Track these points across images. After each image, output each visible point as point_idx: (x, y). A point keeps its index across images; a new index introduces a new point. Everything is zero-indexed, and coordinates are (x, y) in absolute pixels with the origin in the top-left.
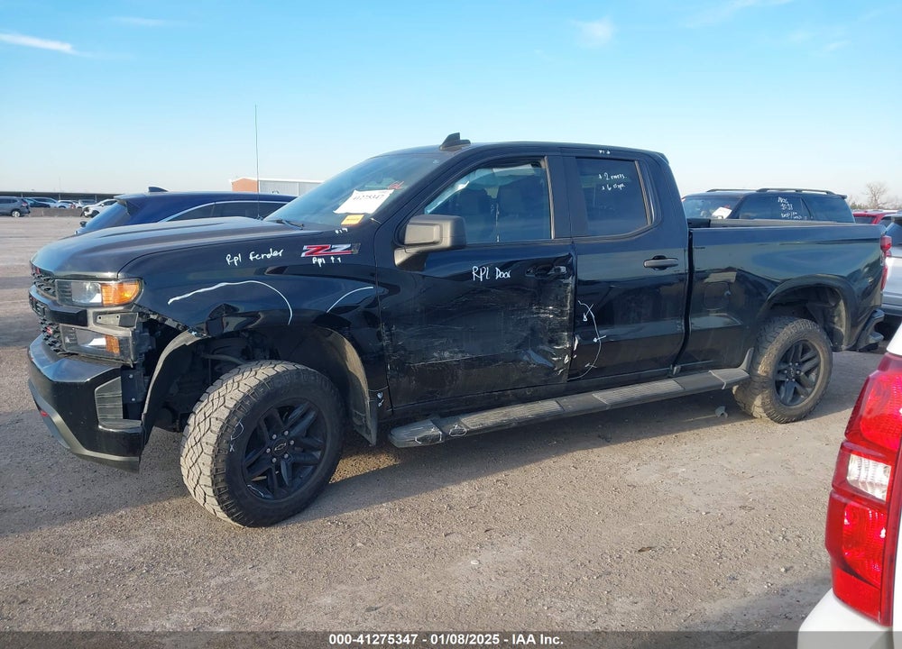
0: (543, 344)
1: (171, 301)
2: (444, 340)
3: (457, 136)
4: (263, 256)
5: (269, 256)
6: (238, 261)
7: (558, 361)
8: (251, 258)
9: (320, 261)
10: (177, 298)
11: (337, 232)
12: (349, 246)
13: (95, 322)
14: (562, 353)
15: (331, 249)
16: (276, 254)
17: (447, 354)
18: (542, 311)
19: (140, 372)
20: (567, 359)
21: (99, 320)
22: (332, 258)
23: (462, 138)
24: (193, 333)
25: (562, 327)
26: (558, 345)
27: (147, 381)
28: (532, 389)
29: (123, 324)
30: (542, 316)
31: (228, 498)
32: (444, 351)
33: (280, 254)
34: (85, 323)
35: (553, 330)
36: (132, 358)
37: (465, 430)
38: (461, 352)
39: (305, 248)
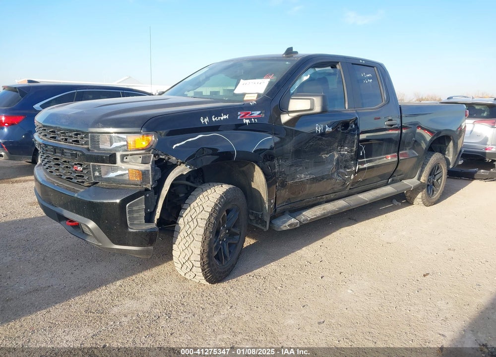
0: (341, 168)
1: (174, 146)
2: (301, 168)
3: (291, 49)
4: (219, 118)
5: (222, 118)
6: (207, 122)
7: (348, 178)
8: (214, 119)
9: (247, 121)
10: (178, 145)
11: (251, 104)
12: (260, 112)
13: (122, 161)
14: (350, 174)
15: (252, 114)
16: (225, 117)
17: (303, 176)
18: (342, 150)
19: (152, 193)
20: (352, 177)
21: (125, 160)
22: (253, 120)
23: (294, 50)
24: (188, 167)
25: (352, 159)
26: (349, 169)
27: (156, 198)
28: (334, 194)
29: (144, 162)
30: (342, 152)
31: (208, 267)
32: (302, 174)
33: (227, 116)
34: (115, 162)
35: (346, 161)
36: (151, 183)
37: (309, 219)
38: (309, 174)
39: (239, 113)
